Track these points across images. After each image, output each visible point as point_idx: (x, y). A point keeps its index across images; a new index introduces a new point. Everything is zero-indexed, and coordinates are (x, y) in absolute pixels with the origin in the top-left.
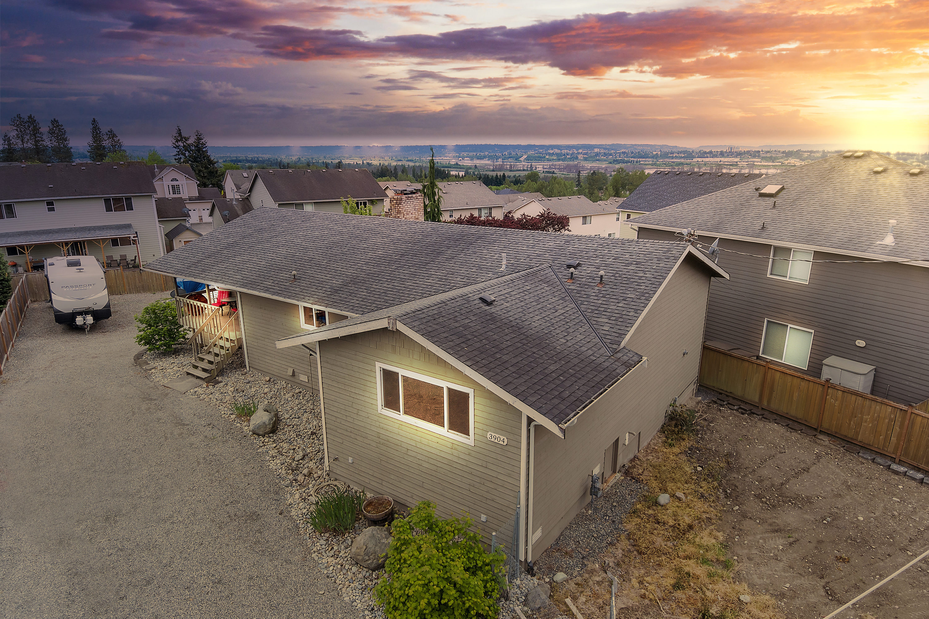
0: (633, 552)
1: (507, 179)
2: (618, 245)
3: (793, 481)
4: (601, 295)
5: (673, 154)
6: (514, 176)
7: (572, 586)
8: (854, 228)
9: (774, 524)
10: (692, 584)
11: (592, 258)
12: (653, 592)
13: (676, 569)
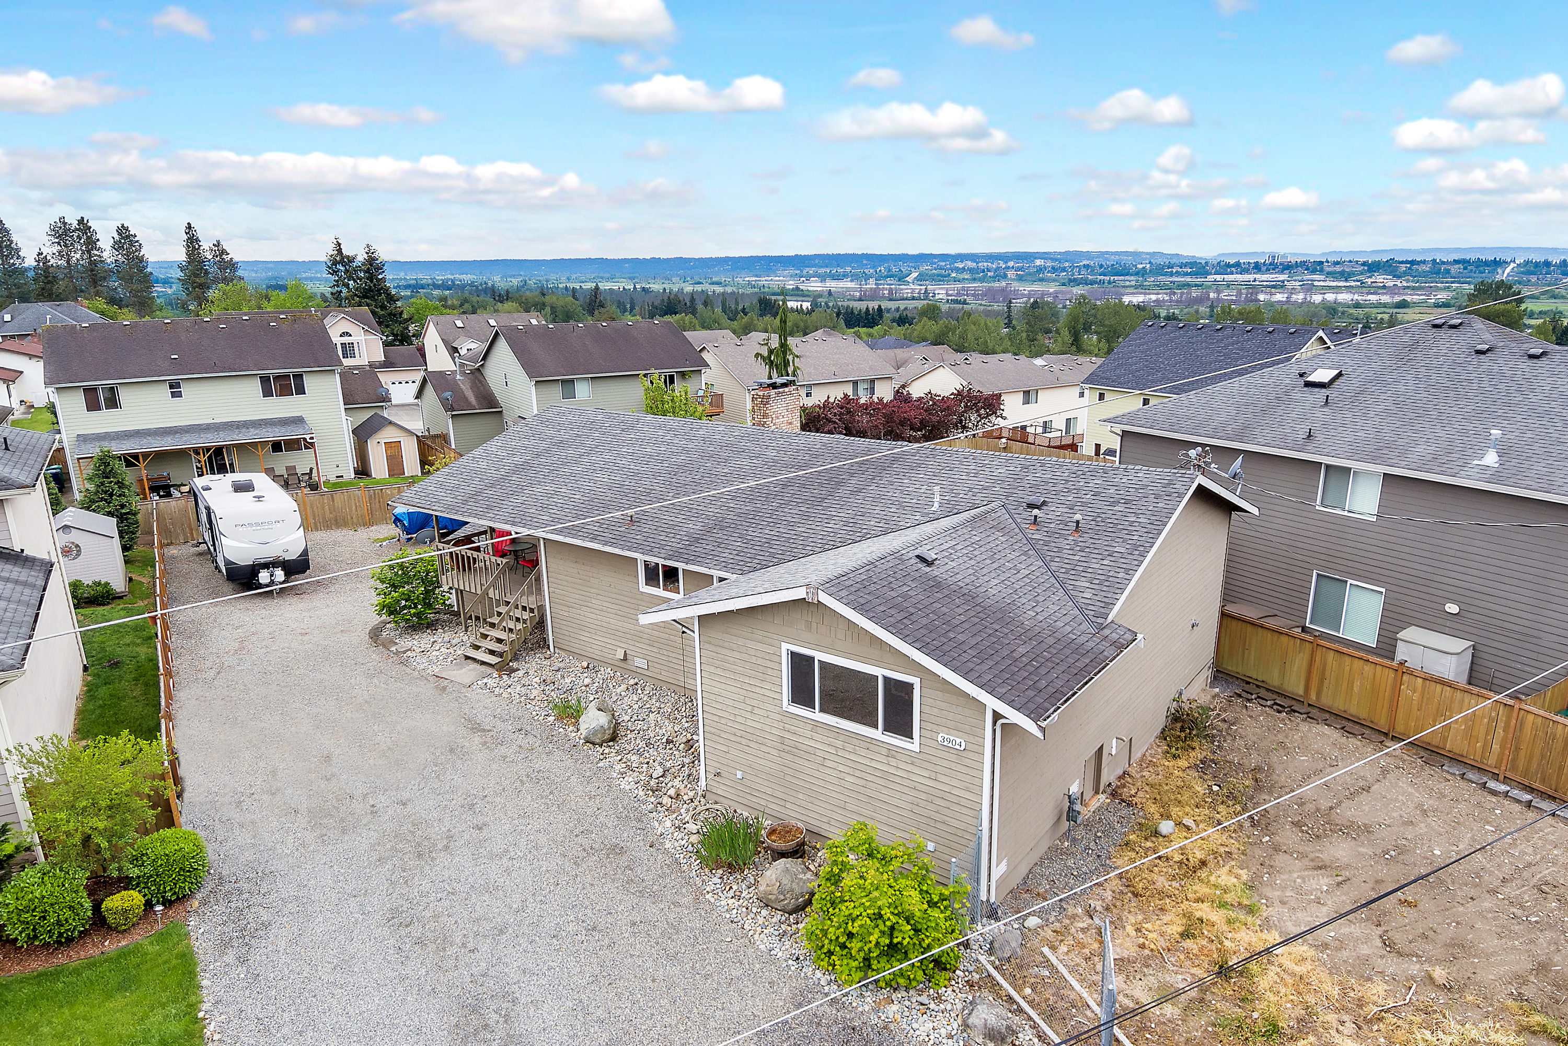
0: (1126, 893)
1: (886, 315)
2: (1099, 474)
3: (1346, 803)
4: (1078, 548)
5: (1172, 268)
6: (898, 309)
7: (1049, 933)
8: (1442, 439)
9: (1317, 860)
10: (1206, 933)
11: (1063, 494)
12: (1155, 941)
13: (1184, 915)
